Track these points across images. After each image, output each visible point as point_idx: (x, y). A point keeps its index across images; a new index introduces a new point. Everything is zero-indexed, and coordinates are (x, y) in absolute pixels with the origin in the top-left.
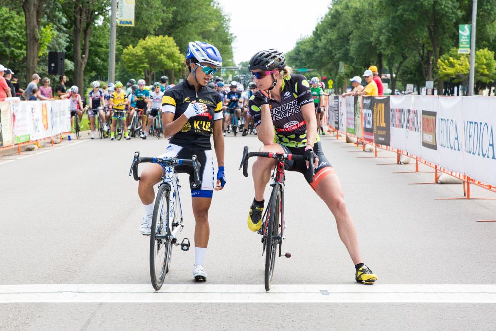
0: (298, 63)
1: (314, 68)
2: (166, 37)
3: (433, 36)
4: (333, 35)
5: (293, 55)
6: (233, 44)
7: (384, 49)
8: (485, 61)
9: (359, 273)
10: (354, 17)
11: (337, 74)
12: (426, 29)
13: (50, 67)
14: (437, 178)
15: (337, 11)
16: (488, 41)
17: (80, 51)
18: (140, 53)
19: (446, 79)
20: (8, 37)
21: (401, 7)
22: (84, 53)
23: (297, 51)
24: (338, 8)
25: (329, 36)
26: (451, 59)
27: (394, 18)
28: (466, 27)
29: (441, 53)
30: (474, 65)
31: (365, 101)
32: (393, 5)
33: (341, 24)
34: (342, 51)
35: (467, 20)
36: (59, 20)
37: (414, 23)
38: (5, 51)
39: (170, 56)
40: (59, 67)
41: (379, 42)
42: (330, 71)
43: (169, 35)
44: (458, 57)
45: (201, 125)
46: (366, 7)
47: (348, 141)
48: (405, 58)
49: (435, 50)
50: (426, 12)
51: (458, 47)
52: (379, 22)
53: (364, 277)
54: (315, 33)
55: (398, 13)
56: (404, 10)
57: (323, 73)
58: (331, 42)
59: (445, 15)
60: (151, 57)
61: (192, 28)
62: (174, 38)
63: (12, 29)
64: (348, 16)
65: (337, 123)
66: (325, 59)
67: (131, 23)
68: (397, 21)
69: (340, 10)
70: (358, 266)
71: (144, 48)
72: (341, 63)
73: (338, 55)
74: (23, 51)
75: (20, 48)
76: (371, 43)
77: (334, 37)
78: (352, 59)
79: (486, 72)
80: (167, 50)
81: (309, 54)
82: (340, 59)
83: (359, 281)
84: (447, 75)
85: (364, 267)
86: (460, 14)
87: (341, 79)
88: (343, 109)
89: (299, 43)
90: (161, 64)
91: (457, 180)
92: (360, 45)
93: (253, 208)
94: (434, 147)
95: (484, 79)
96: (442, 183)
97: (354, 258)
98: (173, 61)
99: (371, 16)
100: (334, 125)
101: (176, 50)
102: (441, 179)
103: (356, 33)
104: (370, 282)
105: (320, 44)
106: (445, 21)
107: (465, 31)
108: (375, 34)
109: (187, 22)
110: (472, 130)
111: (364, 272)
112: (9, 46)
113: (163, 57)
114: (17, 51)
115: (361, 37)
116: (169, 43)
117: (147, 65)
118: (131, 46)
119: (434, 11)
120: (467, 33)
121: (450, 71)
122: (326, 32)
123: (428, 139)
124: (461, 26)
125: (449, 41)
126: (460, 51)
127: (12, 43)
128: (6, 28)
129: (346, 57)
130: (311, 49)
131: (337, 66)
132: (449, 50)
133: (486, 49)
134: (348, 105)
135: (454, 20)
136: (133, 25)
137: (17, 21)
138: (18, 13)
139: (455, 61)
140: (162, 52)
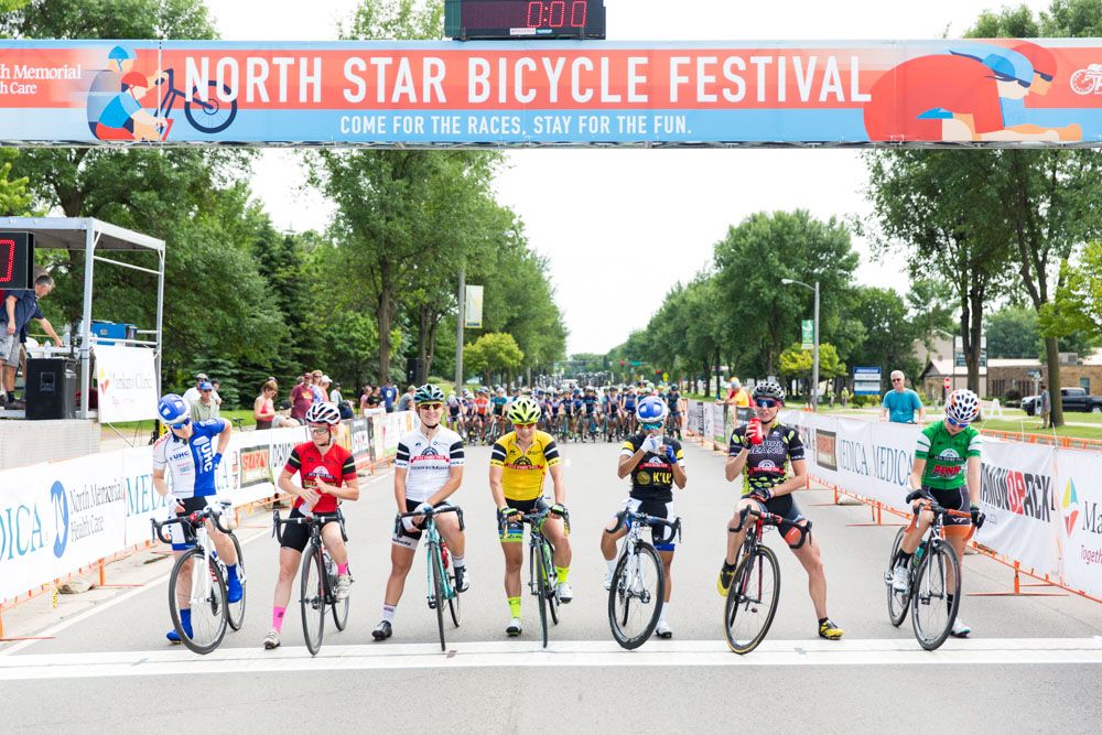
0: (631, 356)
1: (649, 361)
2: (505, 334)
3: (774, 331)
4: (668, 328)
5: (626, 347)
6: (567, 339)
7: (723, 343)
8: (827, 356)
9: (823, 628)
10: (691, 311)
11: (672, 367)
12: (766, 324)
13: (408, 374)
14: (837, 499)
15: (673, 305)
16: (829, 335)
17: (425, 352)
18: (479, 351)
19: (789, 374)
20: (352, 339)
21: (741, 303)
22: (428, 354)
23: (631, 344)
24: (674, 301)
25: (664, 330)
26: (793, 354)
27: (734, 314)
28: (809, 322)
29: (782, 349)
30: (817, 359)
31: (740, 412)
32: (733, 301)
33: (678, 319)
34: (679, 344)
35: (809, 314)
36: (402, 320)
37: (754, 318)
38: (349, 353)
39: (509, 354)
40: (418, 375)
41: (719, 336)
42: (665, 364)
43: (508, 332)
44: (800, 353)
45: (660, 478)
46: (704, 302)
47: (716, 449)
48: (743, 351)
49: (776, 345)
50: (766, 307)
51: (801, 342)
52: (720, 318)
53: (830, 632)
54: (649, 327)
55: (739, 309)
56: (745, 306)
57: (657, 365)
58: (666, 335)
59: (786, 310)
60: (490, 355)
61: (531, 325)
62: (513, 335)
63: (357, 331)
64: (685, 311)
65: (702, 429)
66: (661, 353)
67: (478, 324)
68: (738, 316)
69: (677, 305)
70: (822, 621)
71: (483, 346)
72: (677, 357)
73: (674, 349)
74: (367, 352)
75: (364, 349)
76: (711, 337)
77: (670, 331)
78: (689, 354)
79: (829, 367)
80: (506, 348)
81: (644, 347)
82: (677, 353)
83: (822, 635)
84: (790, 370)
85: (828, 622)
86: (801, 309)
87: (677, 372)
88: (709, 416)
89: (633, 336)
90: (500, 362)
91: (854, 500)
92: (698, 340)
93: (723, 570)
94: (834, 468)
95: (826, 374)
96: (841, 504)
97: (818, 613)
98: (513, 359)
99: (709, 311)
100: (697, 431)
101: (514, 347)
102: (841, 500)
103: (693, 327)
104: (836, 637)
105: (655, 337)
106: (785, 315)
107: (808, 327)
108: (715, 329)
109: (525, 319)
110: (885, 456)
111: (829, 627)
112: (353, 347)
113: (502, 355)
114: (361, 352)
115: (698, 331)
116: (508, 341)
117: (486, 363)
118: (470, 344)
119: (775, 307)
120: (811, 328)
121: (793, 366)
122: (661, 325)
123: (826, 458)
124: (804, 322)
125: (790, 336)
126: (804, 346)
127: (356, 345)
128: (350, 329)
129: (683, 351)
130: (646, 342)
131: (672, 359)
132: (791, 345)
133: (828, 344)
134: (715, 412)
135: (795, 315)
136: (481, 327)
137: (361, 322)
138: (363, 316)
139: (798, 356)
140: (501, 349)
